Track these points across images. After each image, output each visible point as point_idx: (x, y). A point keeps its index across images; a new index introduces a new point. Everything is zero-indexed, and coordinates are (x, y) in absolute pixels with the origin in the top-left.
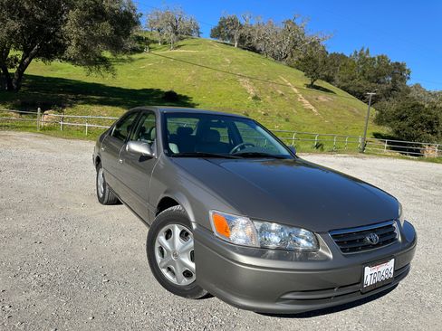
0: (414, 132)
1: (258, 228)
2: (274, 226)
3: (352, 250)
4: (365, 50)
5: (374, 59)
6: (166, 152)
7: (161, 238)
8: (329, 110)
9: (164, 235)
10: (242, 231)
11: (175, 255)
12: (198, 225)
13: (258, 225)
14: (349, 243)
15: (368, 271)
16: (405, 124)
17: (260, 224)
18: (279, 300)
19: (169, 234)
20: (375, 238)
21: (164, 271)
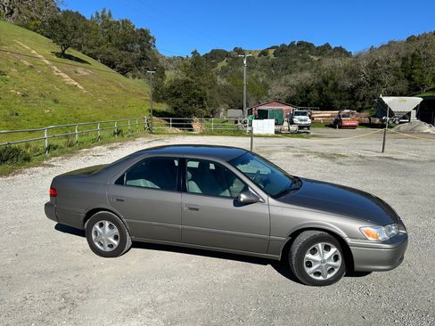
0: (190, 108)
4: (107, 12)
5: (118, 23)
8: (95, 85)
9: (309, 253)
11: (323, 262)
16: (180, 101)
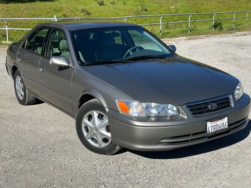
1: (145, 106)
2: (153, 104)
3: (199, 113)
6: (79, 62)
7: (86, 120)
9: (87, 118)
10: (135, 108)
11: (96, 130)
12: (109, 109)
13: (144, 105)
14: (198, 109)
15: (209, 124)
17: (146, 104)
18: (159, 143)
19: (90, 118)
20: (215, 106)
21: (90, 141)
